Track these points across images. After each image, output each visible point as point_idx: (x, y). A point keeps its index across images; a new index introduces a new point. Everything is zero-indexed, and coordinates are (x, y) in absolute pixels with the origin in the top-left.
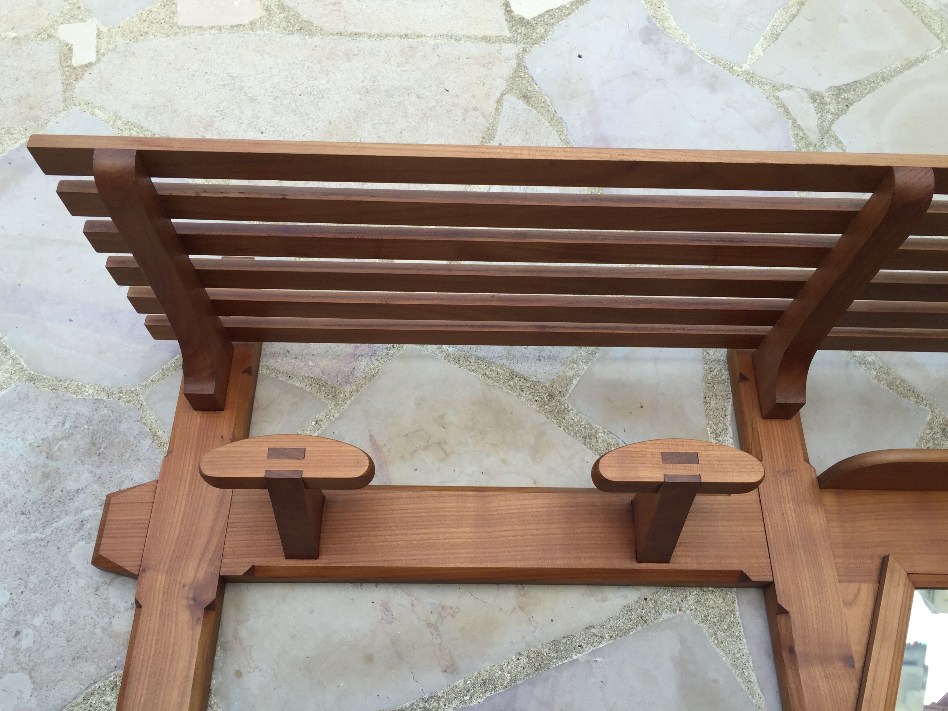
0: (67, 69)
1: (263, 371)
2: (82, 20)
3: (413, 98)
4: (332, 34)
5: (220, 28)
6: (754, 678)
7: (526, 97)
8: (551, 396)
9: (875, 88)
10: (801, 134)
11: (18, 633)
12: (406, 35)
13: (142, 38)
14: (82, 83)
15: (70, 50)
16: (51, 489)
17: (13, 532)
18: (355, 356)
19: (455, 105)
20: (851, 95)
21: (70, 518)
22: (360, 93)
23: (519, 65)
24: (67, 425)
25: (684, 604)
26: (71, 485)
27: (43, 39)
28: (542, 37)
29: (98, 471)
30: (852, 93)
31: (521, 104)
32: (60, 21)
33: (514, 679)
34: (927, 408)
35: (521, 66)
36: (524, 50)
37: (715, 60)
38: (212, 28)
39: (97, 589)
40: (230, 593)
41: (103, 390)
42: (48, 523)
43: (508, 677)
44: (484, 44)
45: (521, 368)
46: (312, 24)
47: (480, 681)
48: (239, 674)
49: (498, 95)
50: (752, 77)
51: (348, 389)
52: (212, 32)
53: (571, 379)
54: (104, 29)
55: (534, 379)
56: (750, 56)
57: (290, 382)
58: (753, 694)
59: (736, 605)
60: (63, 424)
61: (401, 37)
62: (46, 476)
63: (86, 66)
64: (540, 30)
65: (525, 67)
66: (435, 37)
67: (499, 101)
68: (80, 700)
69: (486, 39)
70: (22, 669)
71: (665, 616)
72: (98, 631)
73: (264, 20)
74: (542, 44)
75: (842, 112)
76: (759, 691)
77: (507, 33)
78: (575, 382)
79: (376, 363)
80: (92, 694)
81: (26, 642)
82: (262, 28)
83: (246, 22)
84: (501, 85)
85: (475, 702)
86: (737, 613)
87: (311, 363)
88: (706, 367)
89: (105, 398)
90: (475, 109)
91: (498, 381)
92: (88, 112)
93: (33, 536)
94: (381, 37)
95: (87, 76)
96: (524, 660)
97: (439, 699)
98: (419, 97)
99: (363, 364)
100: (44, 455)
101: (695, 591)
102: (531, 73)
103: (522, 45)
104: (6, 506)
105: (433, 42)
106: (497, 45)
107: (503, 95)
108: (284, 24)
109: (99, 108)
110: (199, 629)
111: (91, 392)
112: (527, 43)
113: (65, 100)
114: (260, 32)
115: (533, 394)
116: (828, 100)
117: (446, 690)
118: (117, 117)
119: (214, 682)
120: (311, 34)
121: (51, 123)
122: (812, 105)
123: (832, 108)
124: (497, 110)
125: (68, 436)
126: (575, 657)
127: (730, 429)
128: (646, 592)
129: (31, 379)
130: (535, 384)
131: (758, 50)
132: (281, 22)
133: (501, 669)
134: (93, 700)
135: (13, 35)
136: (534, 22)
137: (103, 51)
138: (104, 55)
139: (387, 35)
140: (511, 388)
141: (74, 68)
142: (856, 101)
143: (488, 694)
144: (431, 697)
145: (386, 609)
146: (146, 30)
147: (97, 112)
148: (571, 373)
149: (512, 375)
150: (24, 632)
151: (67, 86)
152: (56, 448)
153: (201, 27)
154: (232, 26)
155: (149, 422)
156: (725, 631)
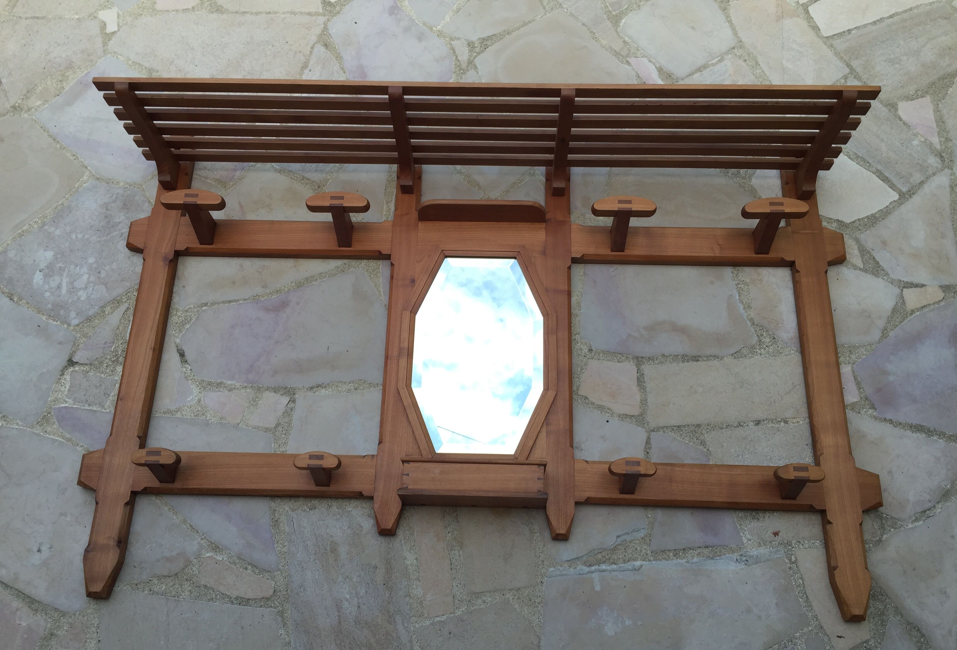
0: (104, 35)
1: (194, 176)
2: (110, 8)
3: (270, 47)
4: (233, 13)
5: (177, 11)
6: (382, 291)
7: (326, 45)
8: (319, 187)
9: (502, 38)
10: (458, 64)
11: (99, 272)
12: (270, 12)
13: (139, 17)
14: (111, 42)
15: (105, 24)
16: (109, 222)
17: (95, 237)
18: (235, 170)
19: (290, 50)
20: (489, 43)
21: (117, 233)
22: (244, 44)
23: (324, 28)
24: (114, 197)
25: (360, 266)
26: (117, 220)
27: (92, 19)
28: (338, 13)
29: (127, 215)
30: (490, 41)
31: (323, 49)
32: (99, 9)
33: (289, 290)
34: (483, 192)
35: (325, 28)
36: (328, 20)
37: (424, 24)
38: (173, 11)
39: (129, 258)
40: (181, 259)
41: (128, 184)
42: (109, 234)
43: (287, 289)
44: (308, 17)
45: (307, 175)
46: (223, 7)
47: (276, 291)
48: (184, 287)
49: (312, 44)
50: (441, 33)
51: (231, 183)
52: (173, 13)
53: (329, 179)
54: (121, 13)
55: (313, 180)
56: (443, 21)
57: (206, 180)
58: (380, 296)
59: (381, 266)
60: (112, 197)
61: (267, 13)
62: (106, 217)
63: (113, 33)
64: (338, 8)
65: (328, 29)
66: (284, 13)
67: (312, 48)
68: (124, 294)
69: (309, 14)
70: (102, 284)
71: (351, 270)
72: (130, 272)
73: (199, 5)
74: (338, 16)
75: (482, 52)
76: (383, 295)
77: (321, 11)
78: (330, 181)
79: (244, 173)
80: (129, 292)
81: (103, 275)
82: (198, 10)
83: (190, 7)
84: (314, 38)
85: (273, 297)
86: (381, 269)
87: (215, 173)
88: (389, 174)
89: (128, 187)
90: (300, 52)
91: (296, 180)
92: (115, 57)
93: (103, 239)
94: (257, 14)
95: (113, 38)
96: (294, 284)
97: (259, 296)
98: (273, 46)
99: (238, 173)
100: (105, 209)
101: (365, 261)
102: (330, 32)
103: (327, 17)
104: (91, 228)
105: (283, 16)
106: (314, 17)
107: (314, 44)
108: (209, 8)
109: (120, 55)
110: (167, 267)
111: (123, 184)
112: (330, 16)
113: (104, 51)
114: (197, 12)
115: (311, 186)
116: (476, 45)
117: (262, 293)
118: (129, 59)
119: (174, 289)
120: (222, 13)
121: (98, 63)
122: (467, 48)
123: (477, 50)
124: (311, 52)
125: (114, 202)
126: (313, 283)
127: (394, 200)
128: (346, 261)
129: (98, 179)
130: (313, 181)
131: (447, 19)
132: (207, 6)
133: (285, 287)
134: (129, 294)
135: (77, 17)
136: (335, 4)
137: (121, 25)
138: (121, 27)
139: (260, 13)
140: (302, 183)
141: (108, 34)
142: (491, 46)
143: (278, 295)
144: (257, 295)
145: (241, 266)
146: (141, 12)
147: (119, 57)
148: (329, 177)
149: (303, 178)
150: (102, 272)
151: (105, 44)
152: (110, 206)
153: (168, 11)
154: (183, 10)
155: (147, 196)
156: (374, 275)
